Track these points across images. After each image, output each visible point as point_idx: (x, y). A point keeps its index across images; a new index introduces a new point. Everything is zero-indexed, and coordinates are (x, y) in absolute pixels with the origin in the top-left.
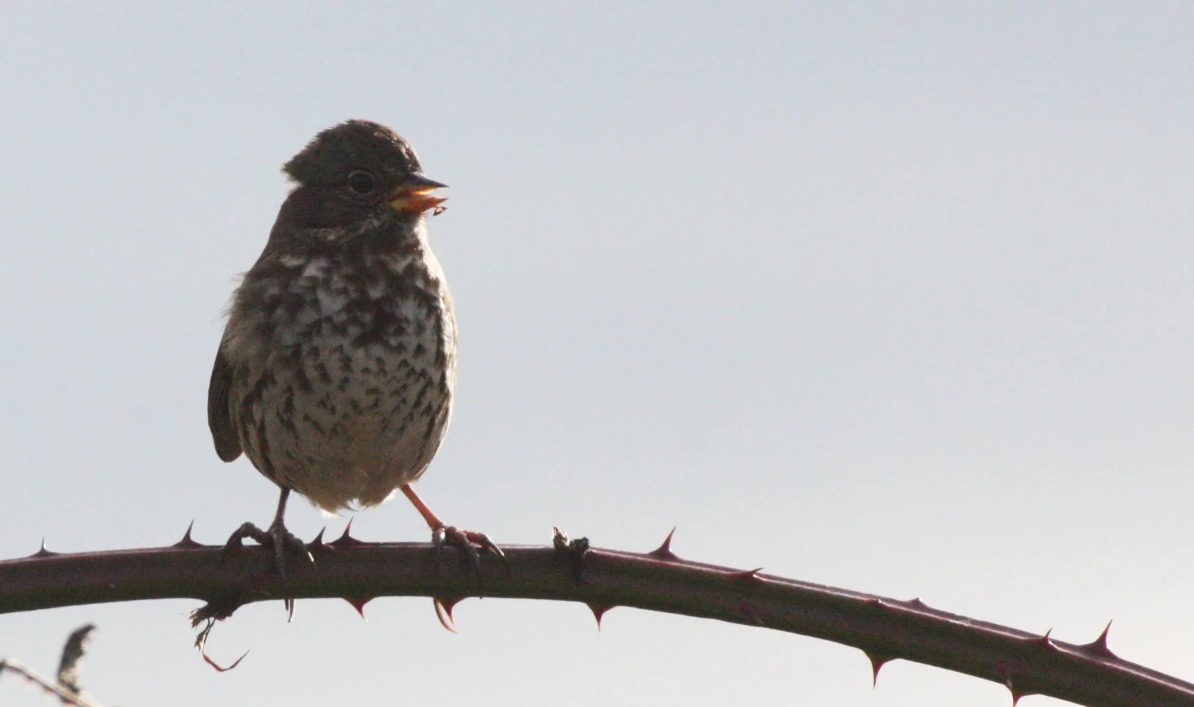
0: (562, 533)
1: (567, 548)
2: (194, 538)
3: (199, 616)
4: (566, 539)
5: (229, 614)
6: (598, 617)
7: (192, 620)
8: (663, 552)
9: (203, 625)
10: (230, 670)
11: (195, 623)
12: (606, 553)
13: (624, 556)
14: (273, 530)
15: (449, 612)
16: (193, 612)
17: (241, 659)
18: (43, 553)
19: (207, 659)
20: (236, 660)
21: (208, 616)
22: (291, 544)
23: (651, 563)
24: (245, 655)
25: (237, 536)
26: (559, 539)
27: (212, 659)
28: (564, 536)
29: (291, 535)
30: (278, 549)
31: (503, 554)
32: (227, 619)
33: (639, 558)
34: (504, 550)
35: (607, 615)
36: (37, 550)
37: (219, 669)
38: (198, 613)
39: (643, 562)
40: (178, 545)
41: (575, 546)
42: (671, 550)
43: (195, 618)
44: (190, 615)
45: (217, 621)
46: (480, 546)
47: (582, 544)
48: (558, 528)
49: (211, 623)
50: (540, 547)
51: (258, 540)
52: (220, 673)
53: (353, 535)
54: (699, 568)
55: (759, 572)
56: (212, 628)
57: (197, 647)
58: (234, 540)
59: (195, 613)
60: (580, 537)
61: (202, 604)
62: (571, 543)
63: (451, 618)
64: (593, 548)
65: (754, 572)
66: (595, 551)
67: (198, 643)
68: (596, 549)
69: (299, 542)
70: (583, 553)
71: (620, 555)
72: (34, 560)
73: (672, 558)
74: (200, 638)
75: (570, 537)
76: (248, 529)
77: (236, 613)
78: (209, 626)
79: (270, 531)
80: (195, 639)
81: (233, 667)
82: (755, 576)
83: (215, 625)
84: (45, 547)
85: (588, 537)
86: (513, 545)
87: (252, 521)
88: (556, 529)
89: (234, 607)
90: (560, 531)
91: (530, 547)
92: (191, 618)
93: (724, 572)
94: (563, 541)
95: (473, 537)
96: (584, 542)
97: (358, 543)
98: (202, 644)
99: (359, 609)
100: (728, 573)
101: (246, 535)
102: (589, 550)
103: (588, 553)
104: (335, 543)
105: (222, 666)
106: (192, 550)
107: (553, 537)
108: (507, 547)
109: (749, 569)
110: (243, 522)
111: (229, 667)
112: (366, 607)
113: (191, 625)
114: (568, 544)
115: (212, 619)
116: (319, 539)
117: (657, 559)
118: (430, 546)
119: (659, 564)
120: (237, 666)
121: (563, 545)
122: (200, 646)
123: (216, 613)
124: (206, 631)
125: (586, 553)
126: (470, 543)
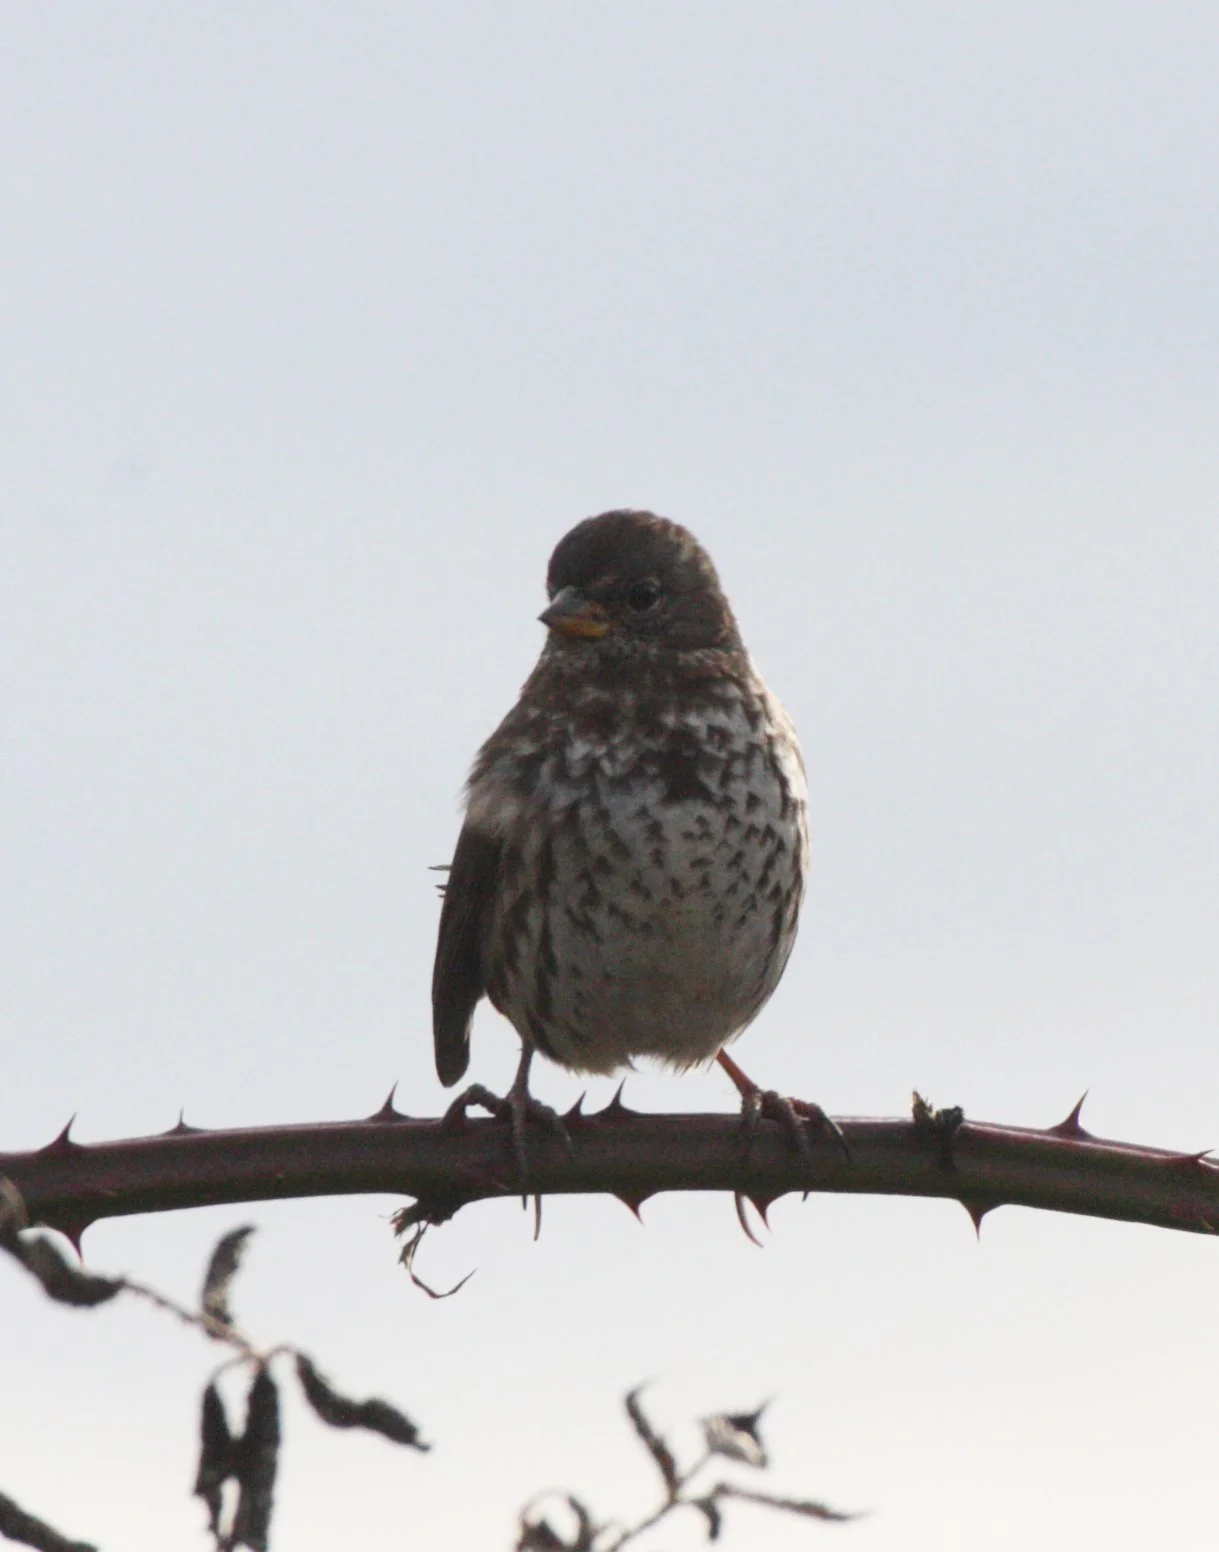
0: (925, 1100)
1: (932, 1120)
2: (399, 1107)
3: (405, 1220)
4: (930, 1109)
5: (448, 1216)
6: (977, 1220)
7: (394, 1226)
8: (1070, 1127)
9: (410, 1232)
10: (450, 1297)
11: (400, 1229)
12: (988, 1129)
13: (1014, 1133)
14: (513, 1095)
15: (762, 1211)
16: (395, 1213)
17: (464, 1282)
18: (181, 1129)
19: (416, 1281)
20: (458, 1283)
21: (417, 1219)
22: (538, 1116)
23: (1051, 1143)
24: (470, 1275)
25: (458, 1107)
26: (920, 1107)
27: (423, 1281)
28: (928, 1104)
29: (537, 1103)
30: (517, 1123)
31: (841, 1132)
32: (446, 1224)
33: (1036, 1136)
34: (843, 1126)
35: (989, 1218)
36: (173, 1125)
37: (433, 1295)
38: (401, 1217)
39: (1042, 1142)
40: (375, 1118)
41: (942, 1118)
42: (1083, 1123)
43: (399, 1221)
44: (392, 1218)
45: (431, 1228)
46: (807, 1119)
47: (954, 1116)
48: (919, 1093)
49: (422, 1228)
50: (894, 1121)
51: (491, 1109)
52: (435, 1300)
53: (627, 1103)
54: (1121, 1150)
55: (1207, 1155)
56: (424, 1239)
57: (403, 1264)
58: (456, 1110)
59: (397, 1215)
60: (950, 1106)
61: (409, 1201)
62: (938, 1114)
63: (767, 1225)
64: (969, 1122)
65: (1200, 1156)
66: (972, 1126)
67: (403, 1259)
68: (976, 1124)
69: (549, 1112)
70: (954, 1129)
71: (1008, 1132)
72: (168, 1138)
73: (1083, 1135)
74: (408, 1251)
75: (938, 1104)
76: (477, 1095)
77: (458, 1216)
78: (420, 1234)
79: (508, 1098)
80: (399, 1252)
81: (454, 1291)
82: (1201, 1161)
83: (427, 1232)
84: (185, 1122)
85: (961, 1105)
86: (855, 1118)
89: (457, 1206)
90: (923, 1097)
91: (880, 1121)
92: (394, 1221)
93: (1156, 1156)
94: (926, 1111)
95: (801, 1107)
96: (956, 1113)
97: (631, 1115)
98: (409, 1259)
99: (634, 1207)
100: (1163, 1157)
101: (473, 1103)
102: (963, 1124)
103: (962, 1128)
104: (601, 1115)
105: (437, 1291)
106: (394, 1124)
107: (911, 1106)
108: (845, 1120)
109: (1192, 1151)
111: (446, 1292)
112: (644, 1206)
113: (394, 1233)
114: (933, 1115)
115: (423, 1223)
116: (576, 1109)
117: (1059, 1136)
118: (737, 1119)
119: (1063, 1144)
120: (459, 1291)
121: (927, 1115)
122: (406, 1263)
123: (430, 1215)
124: (415, 1242)
125: (959, 1129)
126: (793, 1112)
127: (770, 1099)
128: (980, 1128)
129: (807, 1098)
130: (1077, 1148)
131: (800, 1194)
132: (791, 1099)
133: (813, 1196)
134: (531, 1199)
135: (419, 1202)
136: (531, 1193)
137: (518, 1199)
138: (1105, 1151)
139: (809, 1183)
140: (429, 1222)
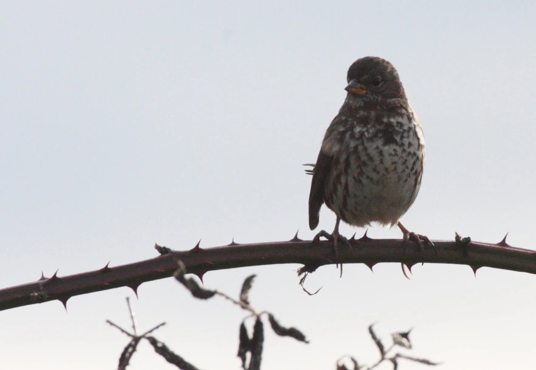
1: (461, 241)
2: (299, 237)
3: (301, 272)
5: (314, 270)
6: (475, 271)
7: (298, 273)
8: (503, 243)
9: (303, 275)
10: (315, 294)
11: (300, 274)
12: (478, 244)
13: (486, 245)
14: (334, 234)
15: (410, 269)
16: (298, 269)
17: (319, 290)
18: (233, 244)
19: (304, 290)
20: (317, 291)
21: (305, 271)
22: (341, 240)
23: (497, 248)
24: (321, 288)
25: (317, 237)
26: (458, 237)
27: (307, 290)
28: (460, 236)
29: (341, 236)
30: (335, 241)
31: (433, 245)
32: (313, 272)
33: (493, 246)
34: (434, 243)
35: (478, 271)
36: (231, 242)
37: (310, 294)
38: (300, 270)
39: (494, 248)
40: (292, 240)
41: (464, 241)
42: (507, 242)
43: (299, 272)
44: (297, 271)
45: (309, 273)
46: (423, 241)
47: (468, 240)
49: (306, 274)
50: (450, 241)
51: (327, 238)
52: (311, 296)
53: (368, 236)
54: (518, 250)
56: (307, 277)
57: (300, 285)
59: (299, 270)
60: (467, 237)
61: (302, 266)
62: (463, 239)
63: (411, 273)
66: (473, 243)
67: (301, 283)
68: (475, 242)
69: (345, 238)
71: (484, 245)
72: (229, 247)
73: (507, 245)
74: (302, 281)
75: (463, 236)
76: (323, 233)
77: (317, 270)
78: (305, 276)
79: (332, 234)
80: (299, 281)
81: (316, 293)
83: (308, 275)
84: (234, 241)
85: (470, 237)
86: (438, 240)
88: (456, 233)
89: (317, 267)
90: (458, 234)
91: (445, 241)
92: (298, 272)
93: (529, 252)
95: (421, 237)
96: (469, 239)
97: (370, 239)
98: (302, 283)
99: (371, 267)
100: (531, 252)
101: (322, 236)
102: (471, 242)
104: (361, 239)
106: (297, 242)
107: (455, 237)
108: (435, 241)
111: (313, 293)
112: (374, 267)
114: (461, 239)
115: (307, 272)
116: (353, 237)
117: (500, 246)
118: (402, 241)
119: (500, 248)
120: (318, 293)
121: (460, 240)
122: (301, 285)
123: (309, 270)
124: (304, 278)
125: (469, 243)
126: (419, 239)
127: (412, 235)
128: (476, 243)
129: (423, 234)
130: (505, 249)
131: (421, 264)
133: (425, 264)
134: (339, 265)
135: (305, 266)
137: (335, 265)
138: (514, 250)
139: (423, 260)
140: (308, 272)
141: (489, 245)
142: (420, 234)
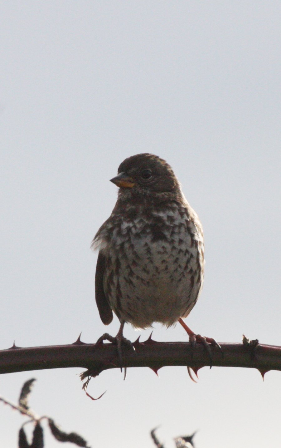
0: (246, 337)
1: (249, 344)
2: (82, 340)
3: (84, 376)
4: (248, 340)
5: (98, 374)
6: (263, 375)
7: (81, 377)
9: (86, 379)
11: (82, 379)
12: (266, 346)
13: (274, 348)
15: (196, 373)
16: (81, 373)
17: (103, 394)
18: (14, 347)
19: (88, 395)
20: (101, 395)
21: (88, 376)
22: (125, 343)
24: (105, 393)
25: (101, 340)
26: (245, 340)
27: (90, 395)
28: (247, 339)
29: (125, 339)
30: (119, 345)
31: (220, 347)
32: (97, 377)
34: (221, 345)
35: (267, 374)
36: (11, 346)
37: (93, 399)
40: (75, 344)
41: (252, 343)
45: (92, 378)
46: (210, 343)
47: (255, 342)
48: (245, 335)
49: (89, 378)
50: (237, 344)
51: (110, 341)
52: (94, 401)
53: (153, 338)
56: (90, 381)
57: (83, 389)
58: (100, 341)
59: (82, 374)
60: (255, 339)
61: (85, 370)
62: (251, 342)
63: (197, 376)
64: (260, 344)
66: (261, 345)
67: (83, 388)
69: (129, 341)
70: (256, 346)
71: (272, 347)
72: (10, 350)
74: (85, 385)
75: (250, 339)
76: (106, 336)
77: (101, 374)
78: (89, 380)
79: (116, 337)
80: (82, 386)
81: (99, 398)
84: (15, 345)
85: (258, 339)
86: (224, 343)
87: (108, 332)
88: (244, 336)
89: (100, 371)
90: (246, 336)
91: (232, 344)
92: (81, 376)
94: (247, 341)
95: (208, 340)
96: (256, 341)
97: (155, 342)
98: (85, 388)
99: (156, 372)
101: (105, 339)
102: (258, 345)
103: (258, 346)
104: (145, 342)
105: (95, 398)
106: (80, 346)
107: (242, 339)
110: (104, 333)
111: (97, 398)
112: (159, 371)
113: (81, 379)
114: (249, 342)
115: (90, 377)
116: (138, 341)
118: (188, 344)
120: (101, 398)
121: (247, 343)
122: (84, 389)
123: (92, 374)
124: (87, 382)
125: (257, 346)
126: (206, 341)
127: (198, 337)
128: (264, 346)
129: (210, 337)
131: (209, 367)
132: (205, 337)
133: (213, 367)
134: (123, 369)
135: (88, 370)
136: (123, 367)
137: (119, 369)
139: (211, 364)
140: (92, 376)
141: (277, 348)
142: (206, 337)
